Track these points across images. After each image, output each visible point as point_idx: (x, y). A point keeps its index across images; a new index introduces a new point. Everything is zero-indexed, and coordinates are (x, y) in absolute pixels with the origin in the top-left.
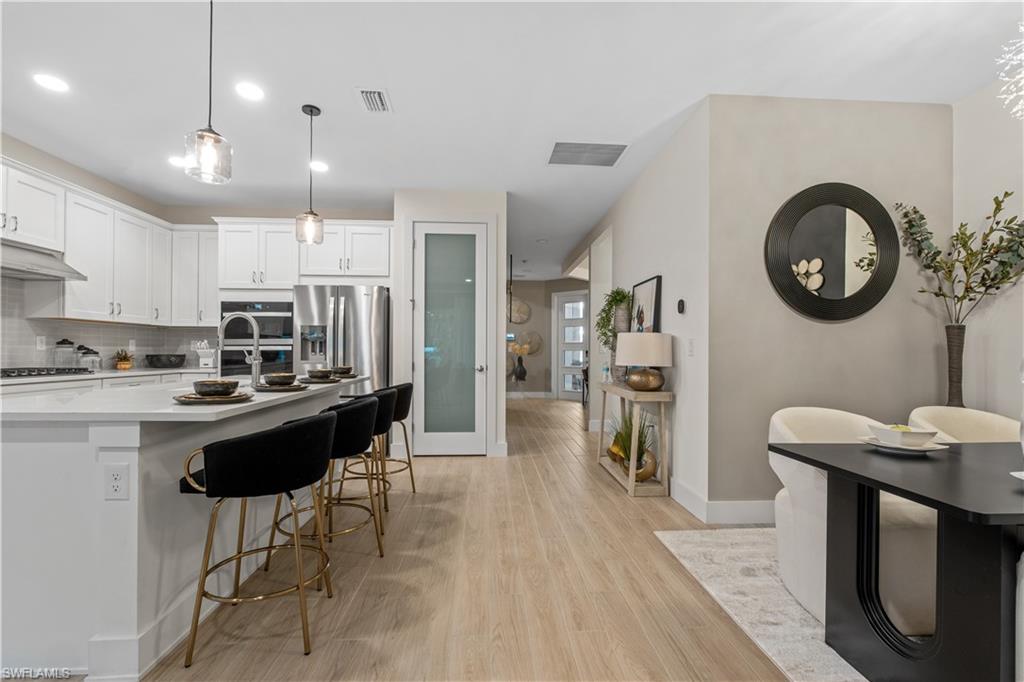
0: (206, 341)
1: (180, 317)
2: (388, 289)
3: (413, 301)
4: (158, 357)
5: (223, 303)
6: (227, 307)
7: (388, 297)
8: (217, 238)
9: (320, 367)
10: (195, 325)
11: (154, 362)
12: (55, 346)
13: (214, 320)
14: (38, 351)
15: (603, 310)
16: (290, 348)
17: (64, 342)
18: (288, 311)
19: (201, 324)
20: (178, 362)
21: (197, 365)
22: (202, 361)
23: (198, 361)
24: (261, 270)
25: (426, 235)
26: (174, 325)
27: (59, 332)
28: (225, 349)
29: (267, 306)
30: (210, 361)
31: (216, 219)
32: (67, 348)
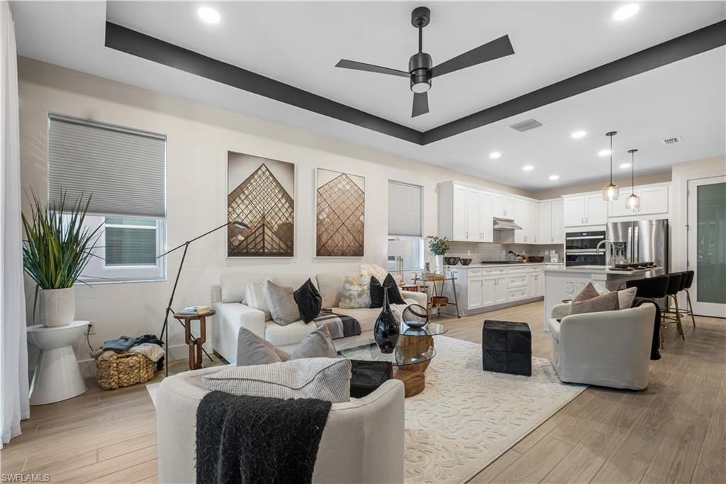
0: (554, 251)
1: (542, 240)
2: (667, 220)
3: (688, 226)
4: (534, 258)
5: (566, 233)
6: (568, 235)
7: (668, 225)
8: (563, 204)
9: (621, 263)
10: (549, 243)
11: (532, 260)
12: (508, 253)
13: (562, 240)
14: (503, 256)
17: (511, 252)
18: (602, 235)
19: (552, 243)
20: (541, 260)
21: (550, 261)
22: (552, 260)
23: (550, 259)
24: (586, 216)
25: (698, 187)
26: (540, 243)
27: (510, 249)
28: (568, 254)
29: (589, 234)
30: (556, 260)
31: (563, 196)
32: (511, 254)
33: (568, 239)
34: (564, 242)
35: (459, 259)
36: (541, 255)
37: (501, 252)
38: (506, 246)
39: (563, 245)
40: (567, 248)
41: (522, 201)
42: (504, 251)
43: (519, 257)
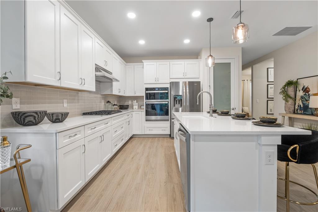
0: (136, 101)
1: (128, 93)
3: (210, 86)
4: (123, 106)
5: (146, 88)
6: (147, 89)
8: (143, 67)
10: (133, 95)
12: (106, 103)
13: (142, 93)
15: (283, 88)
16: (167, 103)
17: (108, 102)
18: (166, 90)
19: (135, 95)
20: (127, 108)
22: (134, 107)
23: (133, 107)
24: (158, 77)
26: (127, 96)
27: (107, 99)
28: (147, 103)
29: (159, 89)
30: (137, 107)
31: (143, 61)
32: (108, 104)
33: (147, 92)
34: (144, 95)
35: (45, 113)
36: (126, 104)
37: (101, 102)
38: (105, 96)
39: (144, 96)
40: (147, 98)
41: (117, 58)
42: (103, 101)
43: (115, 106)
